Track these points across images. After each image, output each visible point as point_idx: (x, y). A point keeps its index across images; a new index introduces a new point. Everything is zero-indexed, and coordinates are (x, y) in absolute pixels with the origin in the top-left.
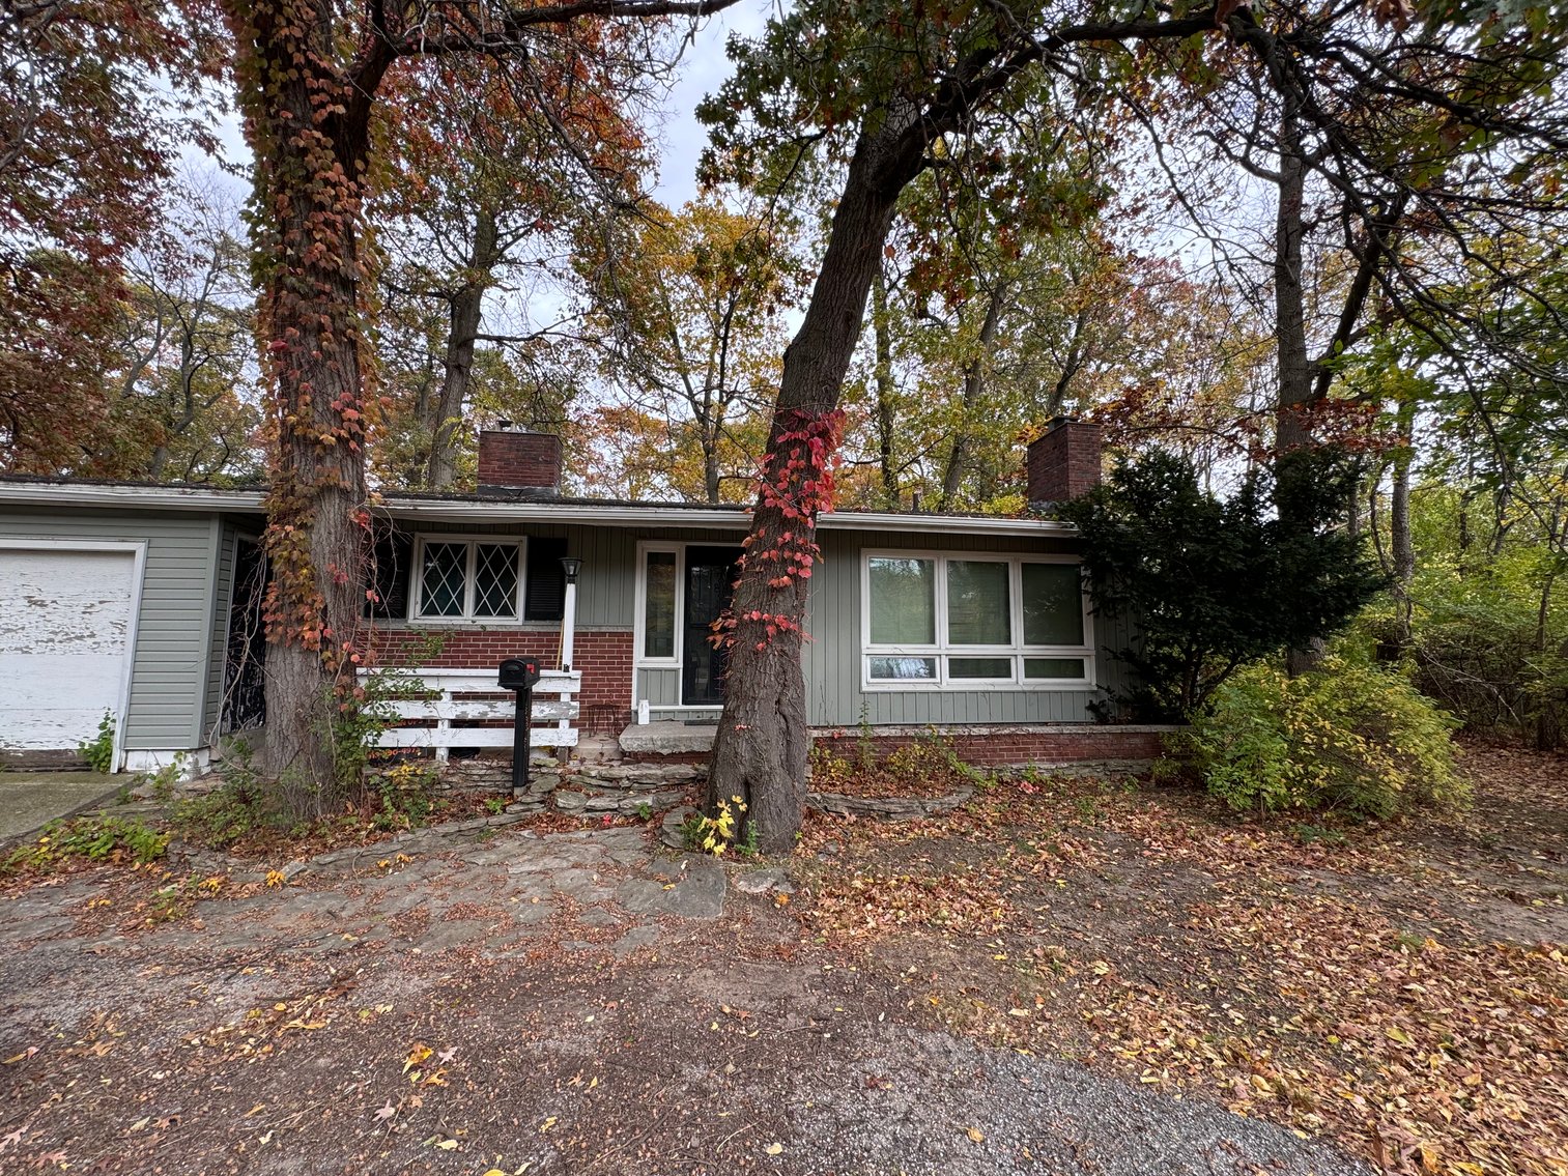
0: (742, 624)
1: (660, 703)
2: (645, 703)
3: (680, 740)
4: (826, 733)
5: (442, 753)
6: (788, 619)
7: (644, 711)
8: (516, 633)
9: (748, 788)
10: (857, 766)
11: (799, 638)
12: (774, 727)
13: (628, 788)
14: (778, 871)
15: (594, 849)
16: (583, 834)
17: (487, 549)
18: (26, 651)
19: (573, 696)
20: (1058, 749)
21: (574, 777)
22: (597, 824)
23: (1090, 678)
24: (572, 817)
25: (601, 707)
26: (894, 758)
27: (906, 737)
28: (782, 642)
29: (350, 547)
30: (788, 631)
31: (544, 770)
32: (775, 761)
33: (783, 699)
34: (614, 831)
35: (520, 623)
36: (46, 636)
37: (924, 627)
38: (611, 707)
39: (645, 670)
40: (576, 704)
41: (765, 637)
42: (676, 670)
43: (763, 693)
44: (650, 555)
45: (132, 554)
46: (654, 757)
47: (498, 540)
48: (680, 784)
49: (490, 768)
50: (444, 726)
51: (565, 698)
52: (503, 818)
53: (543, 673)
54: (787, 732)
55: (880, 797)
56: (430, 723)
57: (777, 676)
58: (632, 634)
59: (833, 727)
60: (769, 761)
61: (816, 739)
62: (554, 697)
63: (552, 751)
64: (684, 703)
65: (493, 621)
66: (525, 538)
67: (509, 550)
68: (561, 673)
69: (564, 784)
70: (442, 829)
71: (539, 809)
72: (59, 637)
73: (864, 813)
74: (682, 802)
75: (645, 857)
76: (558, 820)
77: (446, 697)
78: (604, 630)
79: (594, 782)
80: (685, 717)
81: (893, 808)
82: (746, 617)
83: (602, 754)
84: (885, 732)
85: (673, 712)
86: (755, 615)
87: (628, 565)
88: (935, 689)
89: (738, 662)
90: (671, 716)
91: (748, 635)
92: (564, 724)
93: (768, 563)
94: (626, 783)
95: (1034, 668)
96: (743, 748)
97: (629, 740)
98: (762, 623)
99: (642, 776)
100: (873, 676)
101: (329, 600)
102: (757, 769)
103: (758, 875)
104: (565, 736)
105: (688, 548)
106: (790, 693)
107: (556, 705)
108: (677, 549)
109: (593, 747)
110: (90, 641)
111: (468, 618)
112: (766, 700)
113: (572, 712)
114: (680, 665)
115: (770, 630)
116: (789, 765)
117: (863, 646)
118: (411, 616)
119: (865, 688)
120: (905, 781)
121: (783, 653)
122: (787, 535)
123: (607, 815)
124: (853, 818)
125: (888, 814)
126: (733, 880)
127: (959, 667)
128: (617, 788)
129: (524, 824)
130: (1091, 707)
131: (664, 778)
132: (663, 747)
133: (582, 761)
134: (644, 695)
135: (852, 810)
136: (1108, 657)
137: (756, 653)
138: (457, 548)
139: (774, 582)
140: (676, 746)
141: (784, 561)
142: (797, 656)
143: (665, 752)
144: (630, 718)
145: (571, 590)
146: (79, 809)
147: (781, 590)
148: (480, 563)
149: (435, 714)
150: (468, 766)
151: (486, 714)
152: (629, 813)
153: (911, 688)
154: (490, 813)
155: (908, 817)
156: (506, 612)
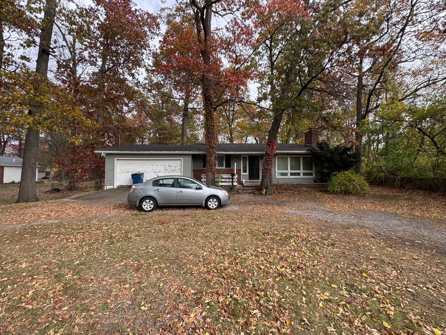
7: (244, 181)
12: (269, 181)
17: (219, 157)
18: (169, 172)
20: (307, 186)
21: (239, 189)
23: (314, 176)
27: (284, 185)
33: (270, 177)
35: (226, 168)
37: (286, 168)
39: (243, 175)
42: (247, 175)
44: (243, 158)
45: (180, 160)
48: (254, 189)
63: (235, 186)
66: (225, 156)
67: (222, 157)
78: (239, 169)
79: (242, 189)
84: (280, 184)
85: (247, 181)
87: (240, 160)
88: (288, 177)
92: (236, 182)
94: (246, 189)
95: (304, 174)
96: (265, 183)
107: (235, 179)
108: (247, 156)
111: (217, 167)
116: (271, 186)
117: (276, 171)
119: (277, 177)
127: (292, 174)
130: (314, 181)
131: (251, 189)
134: (243, 178)
136: (317, 172)
144: (241, 182)
145: (235, 163)
153: (284, 177)
156: (222, 166)
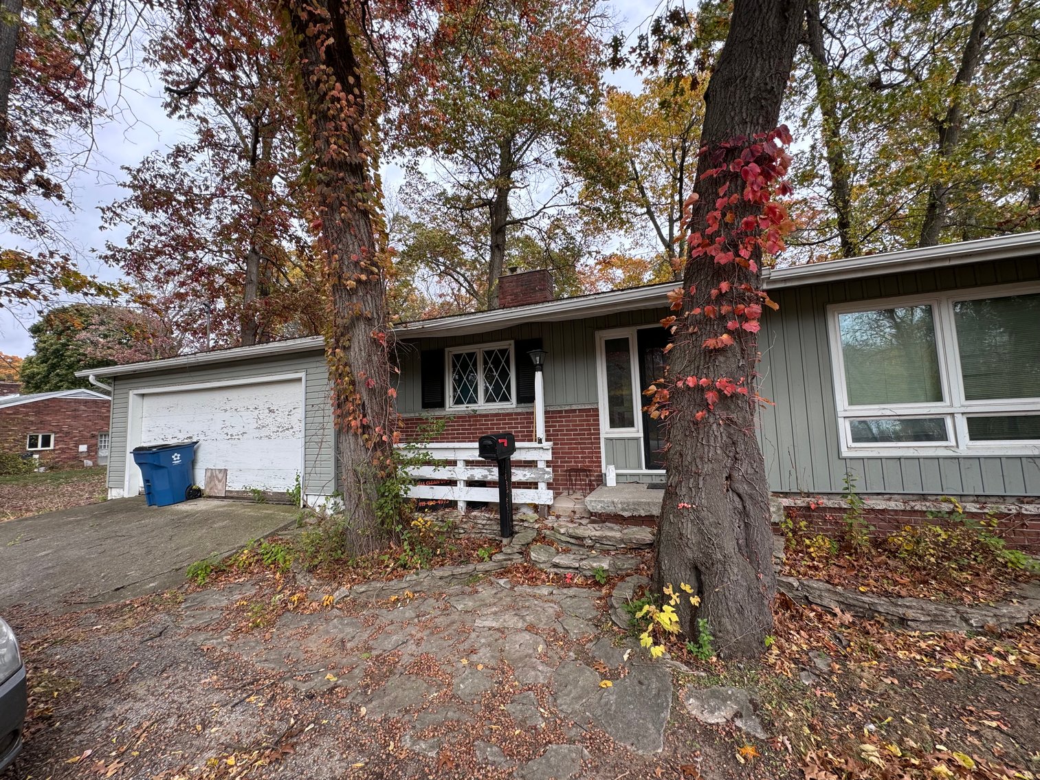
0: (676, 393)
1: (626, 468)
2: (612, 467)
3: (639, 504)
4: (800, 502)
5: (461, 505)
6: (733, 381)
7: (611, 474)
8: (511, 414)
9: (699, 574)
10: (845, 544)
11: (751, 405)
12: (726, 507)
13: (592, 547)
14: (742, 693)
15: (551, 609)
16: (545, 591)
17: (489, 353)
18: (269, 437)
19: (548, 463)
21: (548, 532)
22: (561, 581)
24: (542, 570)
25: (577, 470)
26: (899, 539)
27: (913, 512)
28: (728, 408)
29: (375, 358)
30: (734, 396)
31: (526, 524)
32: (730, 546)
33: (735, 474)
34: (572, 592)
35: (514, 406)
36: (275, 429)
37: (928, 384)
38: (585, 471)
39: (611, 439)
40: (550, 470)
41: (705, 406)
42: (637, 439)
43: (707, 468)
44: (607, 342)
45: (299, 380)
46: (617, 519)
47: (495, 346)
48: (637, 548)
49: (489, 519)
50: (461, 485)
51: (541, 465)
52: (488, 565)
53: (517, 444)
54: (744, 513)
55: (887, 594)
56: (451, 483)
57: (724, 448)
58: (597, 410)
59: (808, 495)
60: (721, 548)
61: (786, 508)
62: (531, 464)
63: (535, 507)
64: (648, 467)
65: (497, 406)
66: (512, 342)
67: (503, 352)
68: (535, 444)
69: (541, 539)
70: (438, 573)
71: (518, 559)
72: (280, 430)
73: (865, 614)
74: (638, 570)
75: (592, 632)
76: (531, 573)
77: (460, 464)
78: (574, 407)
79: (564, 538)
80: (648, 480)
81: (911, 614)
82: (680, 384)
83: (574, 512)
84: (880, 504)
85: (638, 475)
86: (691, 381)
87: (588, 353)
88: (949, 453)
89: (677, 433)
90: (636, 479)
91: (685, 402)
92: (542, 486)
93: (705, 321)
94: (589, 542)
96: (689, 529)
97: (596, 501)
98: (700, 389)
99: (602, 537)
100: (855, 440)
101: (365, 397)
102: (708, 556)
103: (714, 695)
104: (543, 496)
105: (639, 332)
106: (744, 467)
107: (534, 470)
108: (629, 333)
109: (566, 505)
110: (291, 431)
111: (482, 406)
112: (713, 475)
113: (546, 476)
114: (641, 435)
115: (710, 397)
116: (749, 550)
117: (840, 408)
118: (447, 406)
119: (845, 453)
120: (922, 575)
121: (730, 422)
122: (724, 286)
123: (569, 573)
124: (848, 617)
125: (903, 621)
126: (682, 693)
127: (981, 428)
128: (583, 546)
129: (504, 572)
131: (622, 541)
132: (623, 510)
133: (558, 517)
134: (612, 461)
135: (846, 607)
137: (696, 423)
138: (471, 355)
139: (711, 343)
140: (635, 510)
141: (723, 318)
142: (750, 425)
143: (626, 514)
144: (601, 480)
145: (538, 376)
146: (277, 530)
147: (721, 351)
148: (486, 363)
149: (455, 477)
150: (475, 516)
151: (486, 476)
152: (588, 573)
153: (911, 453)
154: (481, 560)
155: (939, 629)
156: (505, 399)
